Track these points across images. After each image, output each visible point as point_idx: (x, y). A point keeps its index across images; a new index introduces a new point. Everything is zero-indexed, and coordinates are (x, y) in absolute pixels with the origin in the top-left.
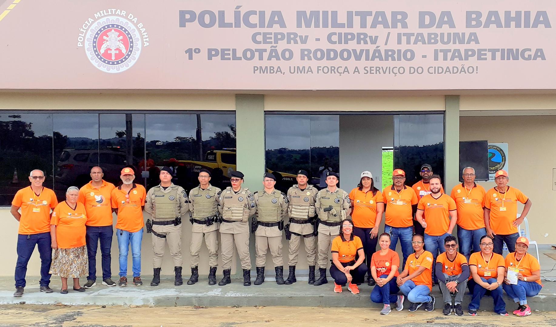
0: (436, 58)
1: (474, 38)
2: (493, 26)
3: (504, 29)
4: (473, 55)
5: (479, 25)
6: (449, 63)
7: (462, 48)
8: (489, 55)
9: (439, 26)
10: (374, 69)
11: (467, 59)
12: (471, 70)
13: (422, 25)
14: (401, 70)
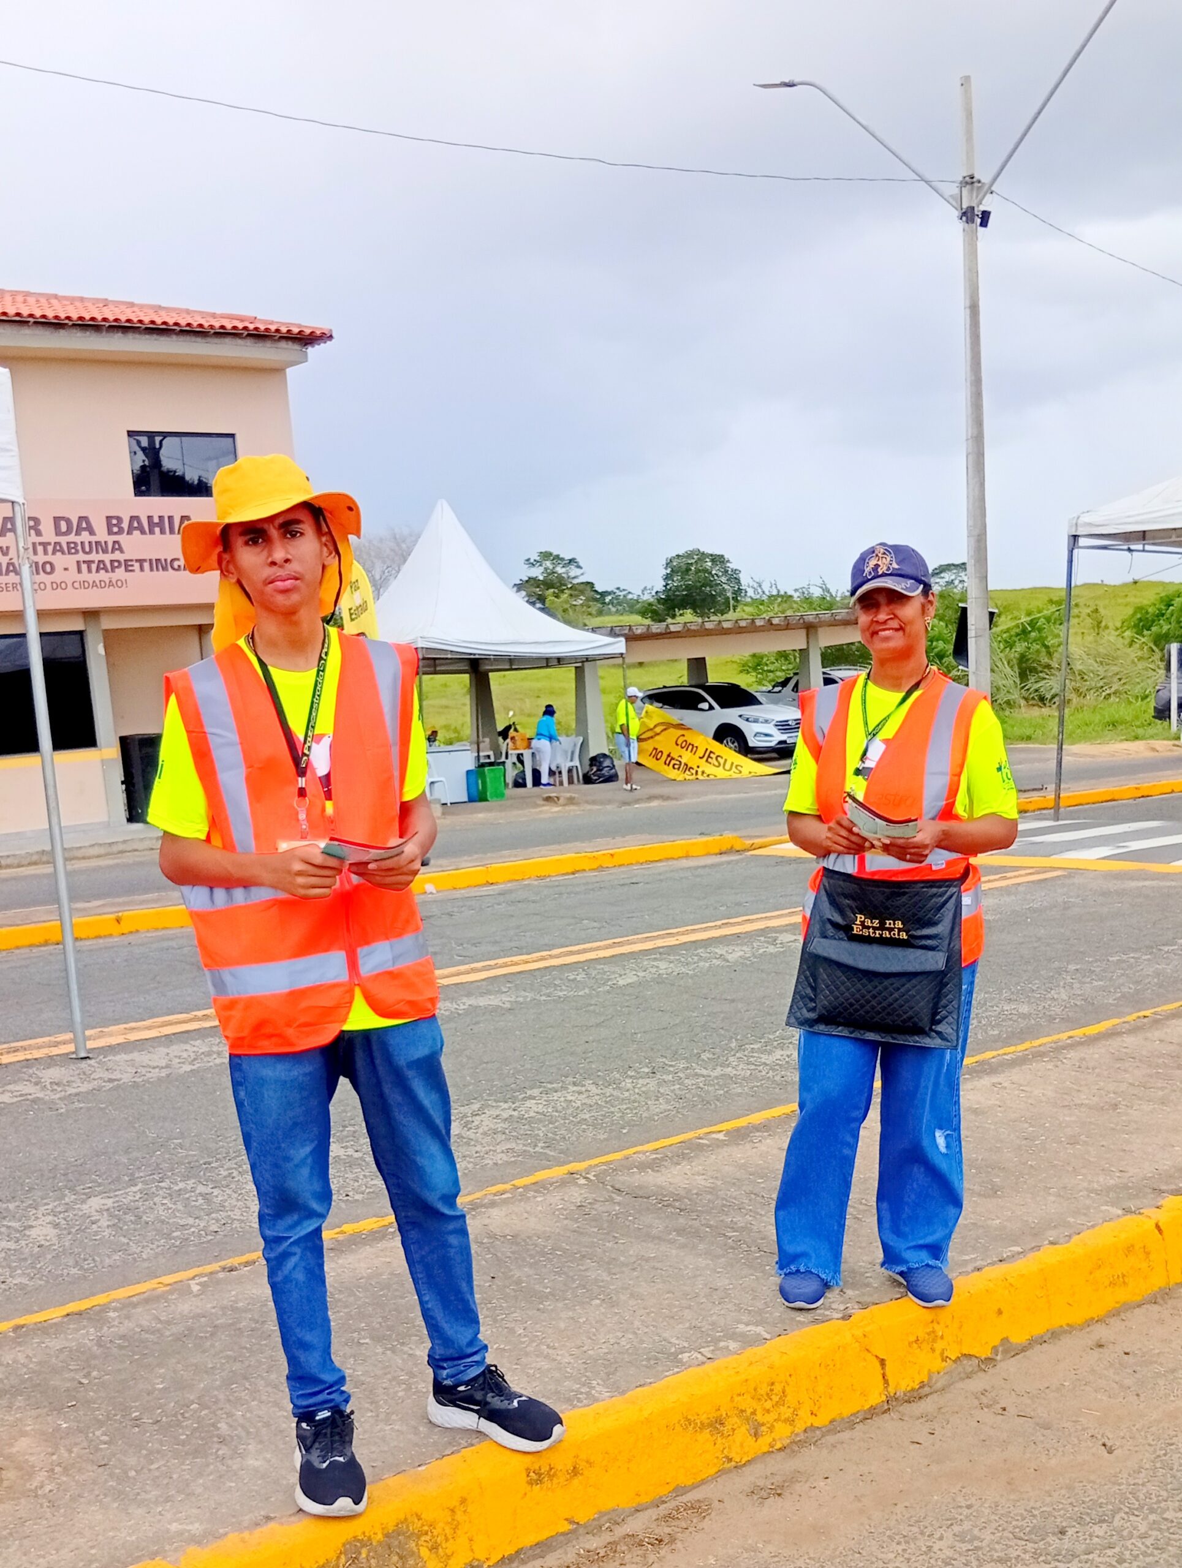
0: (79, 571)
1: (117, 547)
2: (137, 533)
3: (148, 537)
4: (119, 566)
5: (120, 531)
6: (95, 577)
7: (107, 558)
8: (137, 566)
9: (78, 533)
10: (10, 585)
11: (113, 571)
12: (119, 583)
13: (58, 533)
14: (42, 586)
